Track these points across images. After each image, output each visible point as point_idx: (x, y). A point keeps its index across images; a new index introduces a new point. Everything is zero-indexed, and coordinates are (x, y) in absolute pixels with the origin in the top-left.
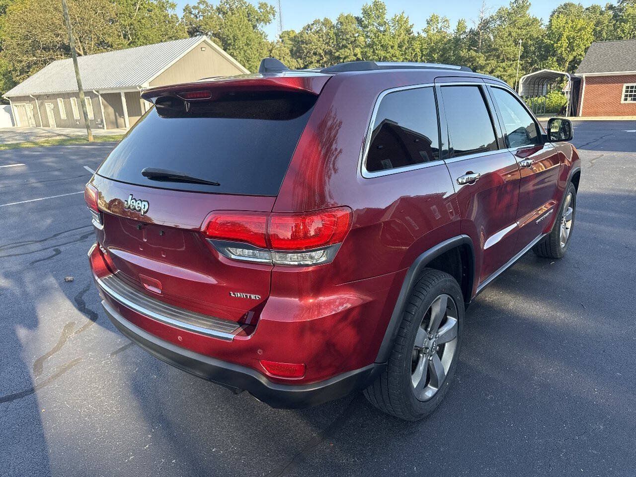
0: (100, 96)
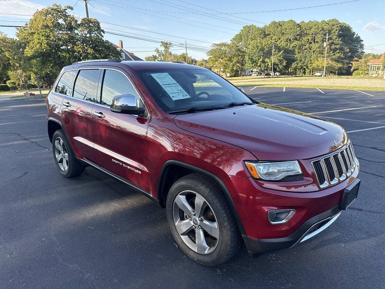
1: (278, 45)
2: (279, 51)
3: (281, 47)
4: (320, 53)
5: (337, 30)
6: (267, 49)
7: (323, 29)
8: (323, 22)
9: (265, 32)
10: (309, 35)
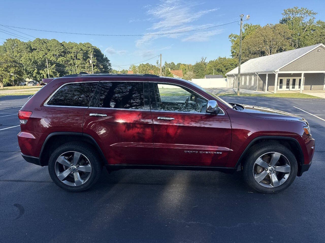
0: (258, 76)
1: (50, 60)
2: (52, 64)
3: (52, 61)
4: (82, 68)
5: (92, 51)
6: (40, 62)
7: (82, 50)
8: (81, 44)
9: (31, 47)
10: (72, 53)
